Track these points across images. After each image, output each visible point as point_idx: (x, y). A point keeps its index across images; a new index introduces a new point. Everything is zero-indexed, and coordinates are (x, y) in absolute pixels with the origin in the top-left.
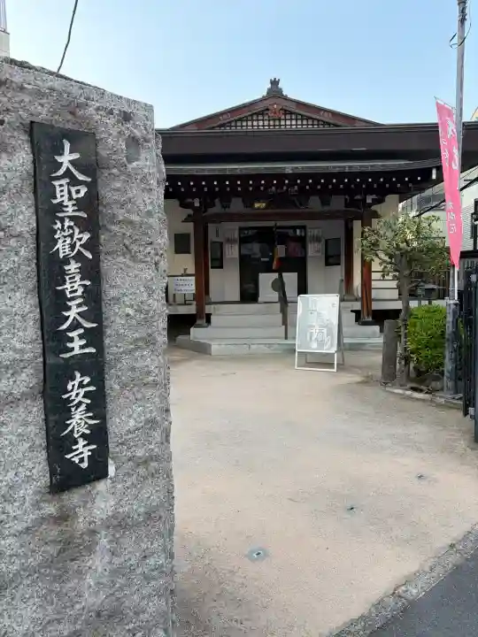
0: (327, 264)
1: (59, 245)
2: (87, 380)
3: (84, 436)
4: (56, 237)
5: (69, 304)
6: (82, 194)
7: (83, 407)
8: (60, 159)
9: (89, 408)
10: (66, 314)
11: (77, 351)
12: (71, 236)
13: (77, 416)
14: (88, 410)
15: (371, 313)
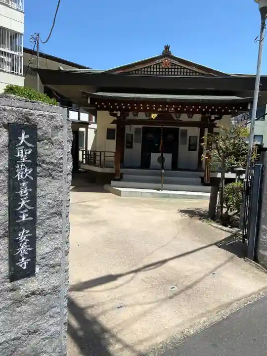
0: (190, 150)
1: (18, 175)
3: (25, 255)
4: (17, 171)
7: (25, 243)
11: (23, 219)
12: (24, 170)
13: (23, 247)
14: (27, 244)
15: (209, 179)
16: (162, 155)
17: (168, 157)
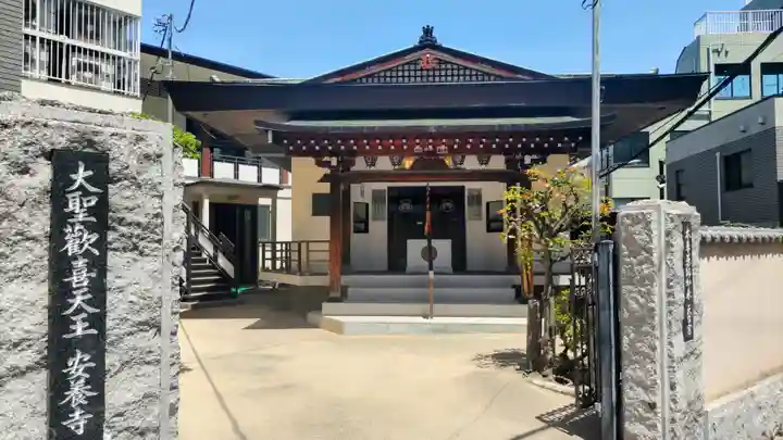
0: (489, 230)
1: (69, 246)
2: (87, 358)
3: (81, 405)
4: (67, 238)
5: (75, 293)
6: (93, 203)
7: (82, 381)
8: (73, 176)
9: (87, 382)
10: (70, 301)
11: (79, 332)
12: (81, 238)
13: (77, 389)
14: (87, 383)
15: (532, 289)
16: (430, 243)
17: (443, 247)
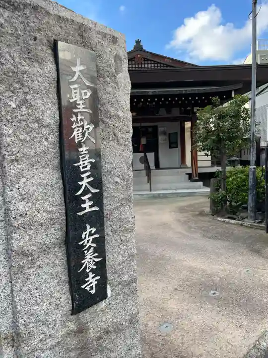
0: (170, 147)
1: (75, 133)
2: (94, 230)
4: (73, 127)
5: (82, 176)
6: (88, 96)
7: (92, 250)
8: (74, 69)
10: (80, 183)
11: (88, 210)
12: (83, 126)
13: (88, 257)
14: (94, 252)
15: (197, 175)
